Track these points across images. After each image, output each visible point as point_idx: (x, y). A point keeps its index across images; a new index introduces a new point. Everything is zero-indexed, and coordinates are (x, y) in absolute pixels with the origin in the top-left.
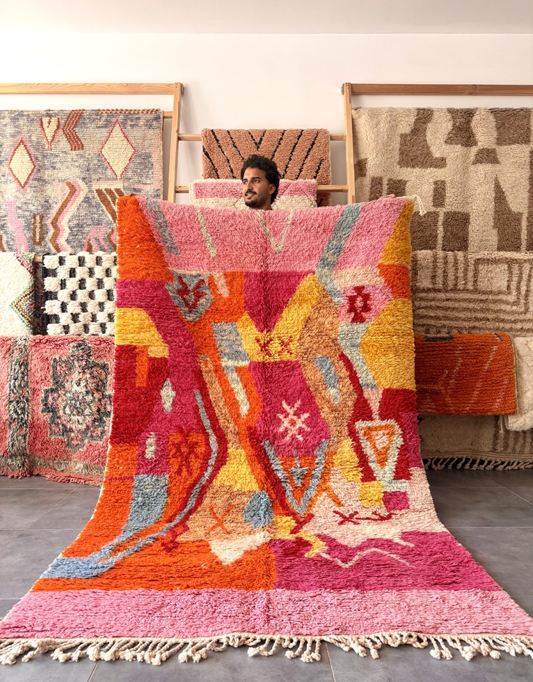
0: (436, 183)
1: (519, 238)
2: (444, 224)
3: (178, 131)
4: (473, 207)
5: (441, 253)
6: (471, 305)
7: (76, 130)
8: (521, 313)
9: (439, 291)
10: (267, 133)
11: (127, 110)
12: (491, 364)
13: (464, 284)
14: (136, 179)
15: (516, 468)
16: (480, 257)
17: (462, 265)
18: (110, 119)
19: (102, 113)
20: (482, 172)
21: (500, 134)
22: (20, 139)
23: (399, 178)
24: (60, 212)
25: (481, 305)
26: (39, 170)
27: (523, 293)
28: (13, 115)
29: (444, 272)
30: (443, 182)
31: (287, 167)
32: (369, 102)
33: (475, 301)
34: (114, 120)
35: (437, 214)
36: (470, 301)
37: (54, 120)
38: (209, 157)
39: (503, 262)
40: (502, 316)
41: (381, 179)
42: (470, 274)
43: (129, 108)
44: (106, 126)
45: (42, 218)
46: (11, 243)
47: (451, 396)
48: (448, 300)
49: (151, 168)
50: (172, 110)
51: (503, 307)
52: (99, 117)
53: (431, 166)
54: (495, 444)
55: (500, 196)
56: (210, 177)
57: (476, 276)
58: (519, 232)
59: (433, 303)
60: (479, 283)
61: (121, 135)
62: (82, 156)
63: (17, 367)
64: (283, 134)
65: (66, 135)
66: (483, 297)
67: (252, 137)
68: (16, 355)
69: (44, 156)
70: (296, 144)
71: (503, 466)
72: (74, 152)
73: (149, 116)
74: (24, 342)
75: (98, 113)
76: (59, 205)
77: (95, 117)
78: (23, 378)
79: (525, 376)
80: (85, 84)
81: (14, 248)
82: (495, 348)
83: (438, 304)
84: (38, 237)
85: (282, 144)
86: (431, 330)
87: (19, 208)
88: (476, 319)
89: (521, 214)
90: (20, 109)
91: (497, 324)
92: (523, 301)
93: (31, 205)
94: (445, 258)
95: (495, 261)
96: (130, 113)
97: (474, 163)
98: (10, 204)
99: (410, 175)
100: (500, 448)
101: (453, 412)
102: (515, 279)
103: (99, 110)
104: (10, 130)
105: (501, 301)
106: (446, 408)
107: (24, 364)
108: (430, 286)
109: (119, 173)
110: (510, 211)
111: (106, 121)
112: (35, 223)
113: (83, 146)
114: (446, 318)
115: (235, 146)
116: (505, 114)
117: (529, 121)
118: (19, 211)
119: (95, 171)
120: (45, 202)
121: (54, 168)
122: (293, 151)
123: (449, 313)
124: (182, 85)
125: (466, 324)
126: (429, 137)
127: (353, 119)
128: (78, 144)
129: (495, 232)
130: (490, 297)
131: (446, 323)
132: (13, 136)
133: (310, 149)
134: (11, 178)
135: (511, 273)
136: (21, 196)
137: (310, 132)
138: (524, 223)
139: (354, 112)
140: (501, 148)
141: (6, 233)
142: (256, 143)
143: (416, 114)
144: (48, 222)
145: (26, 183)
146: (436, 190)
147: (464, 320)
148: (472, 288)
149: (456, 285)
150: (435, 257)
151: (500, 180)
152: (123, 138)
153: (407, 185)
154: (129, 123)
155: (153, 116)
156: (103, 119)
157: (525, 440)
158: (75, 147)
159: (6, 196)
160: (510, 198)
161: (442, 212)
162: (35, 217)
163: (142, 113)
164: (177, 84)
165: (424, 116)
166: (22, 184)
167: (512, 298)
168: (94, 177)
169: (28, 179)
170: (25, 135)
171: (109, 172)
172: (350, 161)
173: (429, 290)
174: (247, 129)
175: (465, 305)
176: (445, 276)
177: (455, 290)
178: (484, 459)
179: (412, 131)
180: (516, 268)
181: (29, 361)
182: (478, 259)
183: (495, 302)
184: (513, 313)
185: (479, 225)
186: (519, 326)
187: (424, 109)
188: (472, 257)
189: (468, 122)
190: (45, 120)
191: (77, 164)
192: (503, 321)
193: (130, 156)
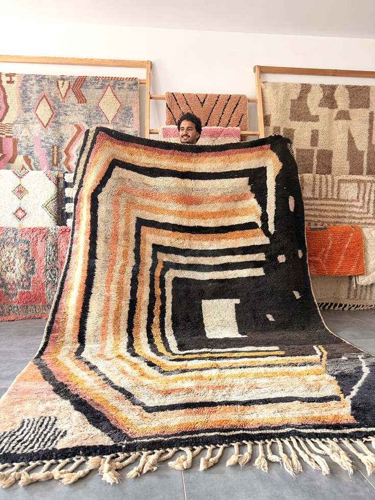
0: (312, 131)
1: (362, 167)
2: (317, 157)
3: (150, 93)
4: (335, 147)
5: (318, 176)
6: (336, 208)
7: (82, 89)
8: (365, 213)
9: (317, 199)
10: (208, 97)
11: (115, 78)
12: (349, 244)
13: (332, 195)
14: (121, 123)
15: (362, 309)
16: (341, 178)
17: (331, 183)
18: (105, 83)
19: (99, 79)
20: (341, 125)
21: (351, 102)
22: (43, 95)
23: (290, 128)
24: (71, 144)
25: (342, 208)
26: (56, 116)
27: (366, 201)
28: (38, 78)
29: (320, 187)
30: (317, 131)
31: (221, 119)
32: (271, 78)
33: (338, 205)
34: (107, 84)
35: (313, 151)
36: (335, 205)
37: (66, 83)
38: (170, 111)
39: (355, 182)
40: (353, 215)
41: (279, 128)
42: (335, 189)
43: (117, 77)
44: (101, 88)
45: (58, 148)
46: (37, 165)
47: (325, 264)
48: (322, 205)
49: (132, 117)
50: (146, 79)
51: (354, 209)
52: (97, 82)
53: (310, 121)
54: (349, 294)
55: (351, 141)
56: (171, 124)
57: (339, 190)
58: (362, 163)
59: (313, 207)
60: (340, 195)
61: (112, 94)
62: (85, 107)
63: (51, 247)
64: (218, 97)
65: (74, 93)
66: (343, 203)
67: (199, 98)
68: (50, 239)
69: (60, 107)
70: (227, 104)
71: (354, 308)
72: (80, 105)
73: (131, 82)
74: (54, 231)
75: (96, 79)
76: (70, 139)
77: (94, 81)
78: (54, 254)
79: (369, 252)
80: (86, 59)
81: (39, 168)
82: (352, 235)
83: (316, 208)
84: (55, 161)
85: (218, 104)
86: (311, 223)
87: (43, 141)
88: (339, 217)
89: (363, 152)
90: (43, 74)
91: (351, 220)
92: (366, 206)
93: (51, 139)
94: (321, 179)
95: (350, 181)
96: (118, 80)
97: (336, 120)
98: (36, 138)
99: (297, 126)
100: (352, 297)
101: (327, 274)
102: (362, 192)
103: (97, 77)
104: (36, 88)
105: (353, 206)
106: (323, 272)
107: (55, 245)
108: (312, 196)
109: (110, 120)
110: (357, 149)
111: (102, 84)
112: (53, 151)
113: (86, 101)
114: (320, 216)
115: (187, 104)
116: (355, 89)
117: (369, 94)
118: (43, 143)
119: (94, 117)
120: (60, 137)
121: (66, 115)
122: (224, 108)
123: (323, 213)
124: (151, 62)
125: (332, 220)
126: (309, 102)
127: (262, 89)
128: (83, 99)
129: (348, 162)
130: (347, 203)
131: (321, 219)
132: (37, 92)
133: (235, 108)
134: (37, 120)
135: (359, 188)
136: (44, 133)
137: (236, 96)
138: (365, 158)
139: (262, 84)
140: (352, 110)
141: (33, 157)
142: (201, 103)
143: (300, 87)
144: (62, 151)
145: (47, 124)
146: (312, 136)
147: (331, 217)
148: (336, 198)
149: (327, 196)
150: (314, 178)
151: (351, 130)
152: (113, 96)
153: (295, 132)
154: (117, 86)
155: (133, 82)
156: (100, 83)
157: (367, 292)
158: (81, 101)
159: (33, 133)
160: (357, 142)
161: (316, 149)
162: (53, 148)
163: (126, 80)
164: (148, 61)
165: (306, 88)
166: (45, 125)
167: (359, 204)
168: (93, 121)
169: (49, 121)
170: (46, 92)
171: (104, 119)
172: (260, 116)
173: (310, 199)
174: (195, 92)
175: (332, 208)
176: (321, 191)
177: (326, 198)
178: (342, 303)
179: (298, 98)
180: (362, 185)
181: (58, 243)
182: (340, 180)
183: (350, 206)
184: (360, 213)
185: (338, 158)
186: (363, 221)
187: (305, 84)
188: (337, 178)
189: (333, 93)
190: (60, 82)
191: (82, 112)
192: (354, 218)
193: (118, 108)
